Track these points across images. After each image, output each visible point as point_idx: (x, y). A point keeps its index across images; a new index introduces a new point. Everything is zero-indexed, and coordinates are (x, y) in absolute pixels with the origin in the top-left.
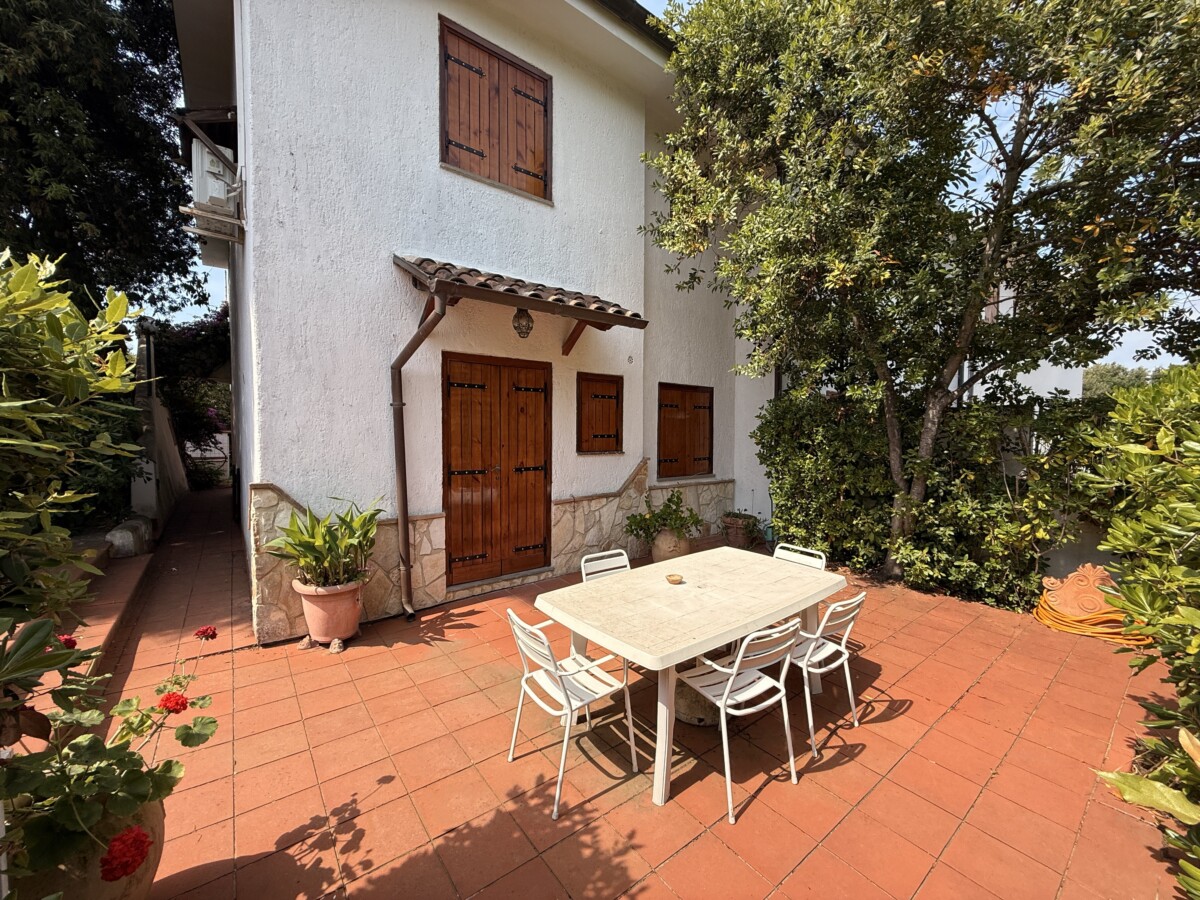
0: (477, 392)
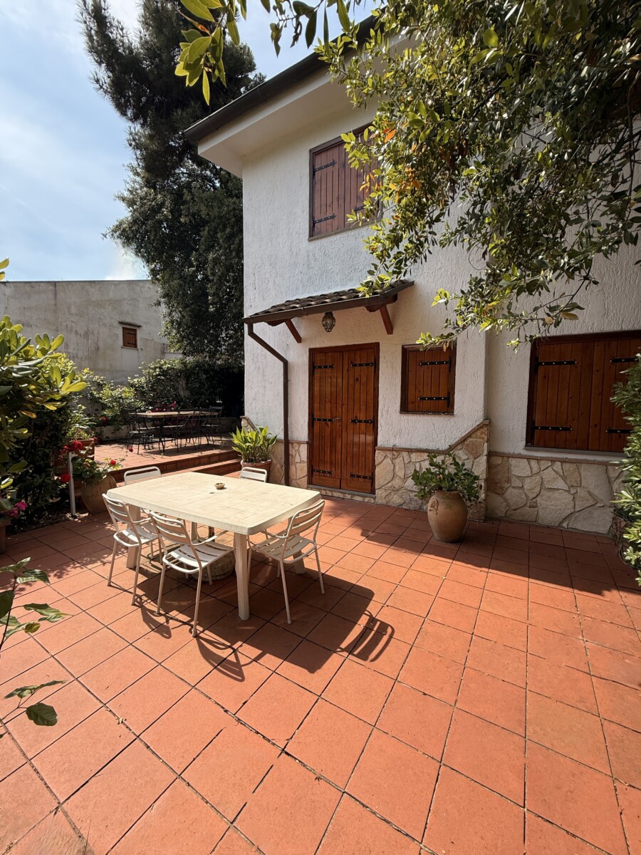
0: (329, 370)
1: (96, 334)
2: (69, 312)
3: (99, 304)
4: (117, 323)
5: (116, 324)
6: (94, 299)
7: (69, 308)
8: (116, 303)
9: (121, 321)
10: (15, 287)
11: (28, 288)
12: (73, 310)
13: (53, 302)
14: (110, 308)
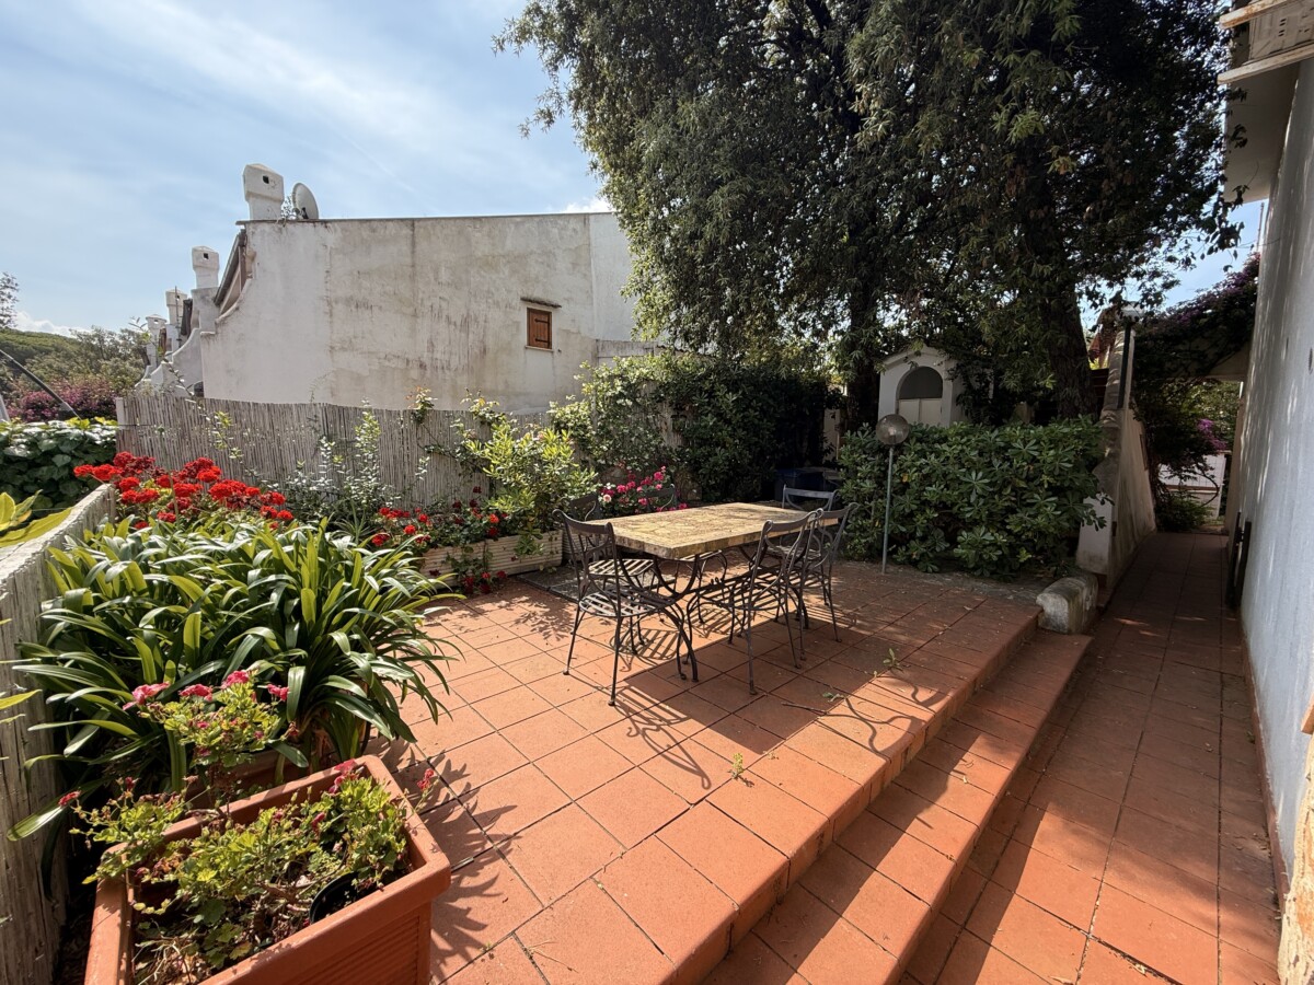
1: (482, 323)
2: (436, 279)
3: (489, 264)
4: (519, 301)
5: (517, 302)
6: (479, 254)
7: (436, 271)
8: (518, 261)
9: (525, 296)
10: (342, 230)
11: (365, 233)
12: (444, 276)
13: (408, 260)
14: (507, 272)
